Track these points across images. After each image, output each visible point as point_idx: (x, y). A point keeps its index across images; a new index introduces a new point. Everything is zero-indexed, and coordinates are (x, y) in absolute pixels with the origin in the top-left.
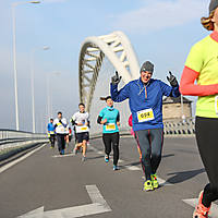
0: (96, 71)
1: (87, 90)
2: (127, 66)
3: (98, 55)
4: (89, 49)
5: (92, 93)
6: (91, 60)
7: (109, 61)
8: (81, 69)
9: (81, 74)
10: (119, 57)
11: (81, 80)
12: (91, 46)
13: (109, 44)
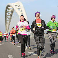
0: (11, 15)
3: (12, 10)
5: (10, 23)
8: (6, 14)
9: (6, 16)
10: (19, 10)
11: (6, 18)
12: (9, 7)
13: (16, 6)
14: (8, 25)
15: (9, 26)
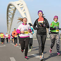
0: (13, 15)
1: (10, 22)
2: (25, 13)
3: (14, 9)
4: (11, 6)
5: (12, 23)
6: (11, 10)
7: (18, 11)
8: (7, 14)
9: (7, 16)
11: (7, 18)
13: (18, 5)
14: (9, 26)
15: (11, 26)
